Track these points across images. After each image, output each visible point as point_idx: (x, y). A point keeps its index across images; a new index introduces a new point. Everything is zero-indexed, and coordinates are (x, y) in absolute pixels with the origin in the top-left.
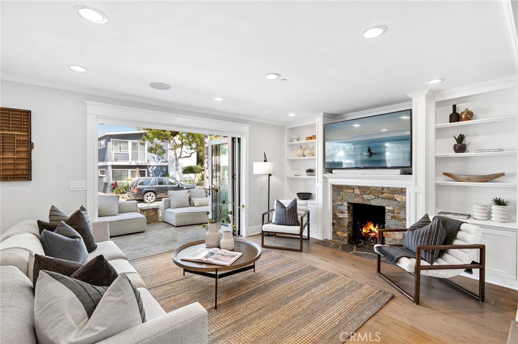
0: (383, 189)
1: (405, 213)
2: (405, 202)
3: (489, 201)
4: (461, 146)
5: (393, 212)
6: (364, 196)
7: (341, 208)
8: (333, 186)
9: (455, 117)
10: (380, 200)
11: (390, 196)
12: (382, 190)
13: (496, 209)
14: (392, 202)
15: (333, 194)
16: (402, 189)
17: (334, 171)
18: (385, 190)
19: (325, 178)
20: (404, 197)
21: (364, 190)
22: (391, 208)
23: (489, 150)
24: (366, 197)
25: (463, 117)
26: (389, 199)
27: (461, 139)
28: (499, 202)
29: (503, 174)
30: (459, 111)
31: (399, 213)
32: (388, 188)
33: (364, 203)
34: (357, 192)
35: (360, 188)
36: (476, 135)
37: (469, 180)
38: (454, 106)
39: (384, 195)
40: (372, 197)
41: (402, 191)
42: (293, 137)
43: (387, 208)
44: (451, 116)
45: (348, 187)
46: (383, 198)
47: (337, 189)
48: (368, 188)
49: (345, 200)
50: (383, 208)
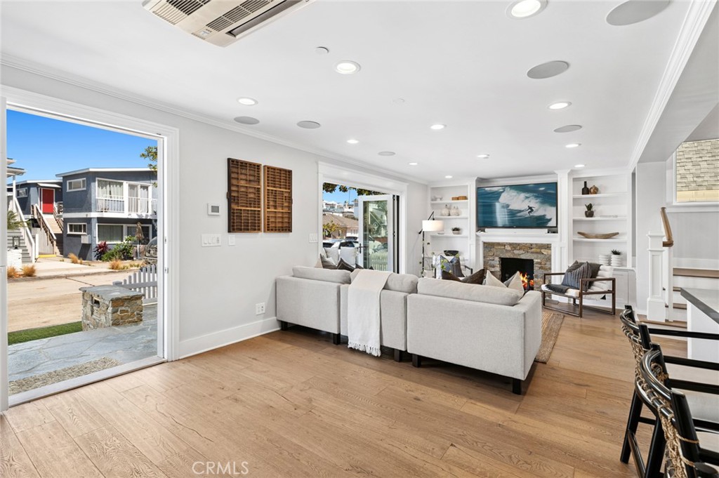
0: (531, 245)
1: (551, 264)
2: (551, 255)
3: (609, 252)
4: (590, 213)
5: (540, 263)
6: (515, 251)
7: (492, 262)
8: (484, 243)
9: (586, 191)
10: (529, 254)
11: (538, 250)
12: (531, 246)
13: (614, 257)
14: (539, 256)
15: (484, 251)
16: (548, 244)
17: (486, 230)
18: (534, 246)
19: (477, 236)
20: (549, 251)
21: (514, 246)
22: (539, 261)
23: (610, 216)
24: (516, 252)
25: (592, 191)
26: (537, 253)
27: (590, 207)
28: (615, 253)
29: (618, 233)
30: (589, 186)
31: (545, 264)
32: (536, 244)
33: (515, 257)
34: (508, 248)
35: (510, 244)
36: (599, 205)
37: (597, 237)
38: (585, 183)
39: (533, 250)
40: (521, 252)
41: (548, 247)
42: (437, 196)
43: (535, 261)
44: (583, 189)
45: (499, 244)
46: (532, 253)
47: (488, 246)
48: (519, 244)
49: (496, 256)
50: (532, 261)
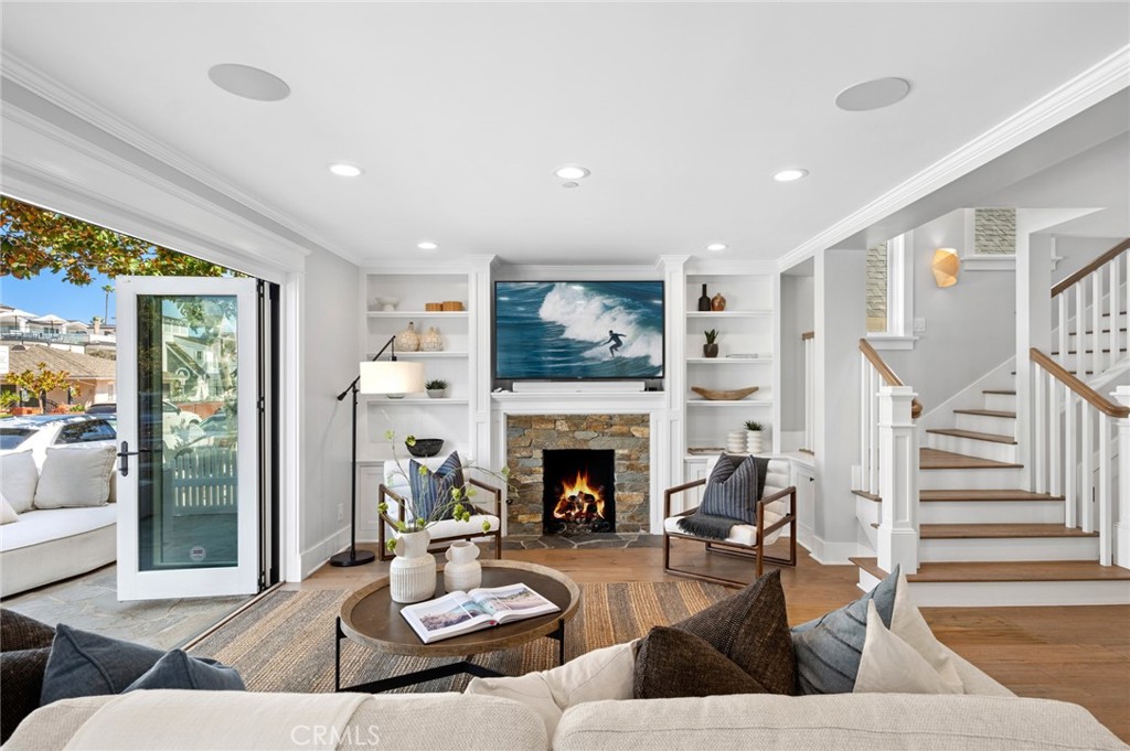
0: (611, 417)
1: (648, 458)
2: (648, 439)
3: (743, 427)
4: (711, 350)
5: (627, 457)
6: (576, 433)
7: (528, 463)
8: (509, 417)
9: (706, 304)
10: (606, 438)
11: (625, 429)
12: (609, 421)
13: (752, 434)
14: (628, 441)
15: (508, 436)
16: (643, 415)
17: (515, 385)
18: (616, 420)
19: (493, 401)
20: (646, 430)
21: (575, 421)
22: (626, 452)
23: (746, 356)
24: (580, 435)
25: (716, 304)
26: (622, 435)
27: (711, 337)
28: (753, 427)
29: (757, 389)
30: (711, 295)
31: (638, 459)
32: (621, 416)
33: (578, 447)
34: (562, 427)
35: (568, 418)
36: (725, 333)
37: (726, 396)
38: (705, 287)
39: (614, 429)
40: (591, 434)
41: (643, 420)
43: (619, 452)
44: (701, 300)
45: (542, 419)
46: (612, 435)
47: (518, 424)
48: (584, 418)
49: (537, 447)
50: (611, 453)
